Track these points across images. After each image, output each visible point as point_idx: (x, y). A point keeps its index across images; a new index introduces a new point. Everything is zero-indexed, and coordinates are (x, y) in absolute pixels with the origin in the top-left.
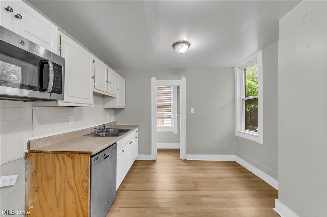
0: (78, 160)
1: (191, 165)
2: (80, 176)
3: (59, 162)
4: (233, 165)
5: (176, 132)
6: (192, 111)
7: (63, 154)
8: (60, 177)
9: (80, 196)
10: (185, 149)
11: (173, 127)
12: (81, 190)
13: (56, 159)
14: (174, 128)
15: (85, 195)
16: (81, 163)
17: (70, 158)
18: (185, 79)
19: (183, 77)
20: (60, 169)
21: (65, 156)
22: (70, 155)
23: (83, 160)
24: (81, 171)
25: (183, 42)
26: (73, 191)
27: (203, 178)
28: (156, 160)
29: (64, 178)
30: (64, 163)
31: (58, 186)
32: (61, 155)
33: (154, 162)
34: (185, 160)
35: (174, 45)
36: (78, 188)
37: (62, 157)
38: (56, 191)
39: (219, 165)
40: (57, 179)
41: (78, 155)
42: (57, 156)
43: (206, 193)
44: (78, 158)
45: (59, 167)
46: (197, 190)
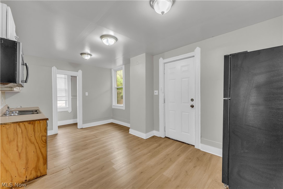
0: (38, 125)
1: (88, 130)
2: (40, 134)
3: (21, 128)
4: (112, 124)
5: (70, 110)
6: (87, 94)
7: (24, 123)
8: (22, 138)
9: (40, 146)
10: (82, 121)
11: (68, 106)
12: (41, 142)
13: (18, 127)
14: (68, 108)
15: (44, 145)
16: (40, 126)
17: (31, 125)
18: (82, 71)
19: (80, 70)
20: (22, 133)
21: (26, 124)
22: (31, 122)
23: (42, 124)
24: (41, 131)
25: (88, 54)
26: (34, 145)
27: (98, 133)
28: (57, 134)
29: (26, 138)
30: (26, 128)
31: (20, 144)
32: (23, 124)
33: (56, 135)
34: (82, 128)
35: (82, 54)
36: (38, 142)
37: (24, 125)
38: (18, 149)
39: (104, 126)
40: (19, 140)
41: (38, 122)
42: (19, 125)
43: (102, 137)
44: (38, 123)
45: (21, 132)
46: (97, 137)
